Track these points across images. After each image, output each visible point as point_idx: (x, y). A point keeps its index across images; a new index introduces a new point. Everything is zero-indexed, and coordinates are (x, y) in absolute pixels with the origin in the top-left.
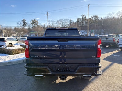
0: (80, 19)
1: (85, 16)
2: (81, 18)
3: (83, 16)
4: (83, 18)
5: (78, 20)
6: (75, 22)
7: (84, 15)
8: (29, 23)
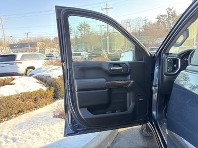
0: (162, 16)
1: (173, 11)
2: (166, 13)
3: (170, 10)
4: (169, 13)
5: (159, 18)
6: (153, 22)
7: (171, 8)
8: (76, 29)
